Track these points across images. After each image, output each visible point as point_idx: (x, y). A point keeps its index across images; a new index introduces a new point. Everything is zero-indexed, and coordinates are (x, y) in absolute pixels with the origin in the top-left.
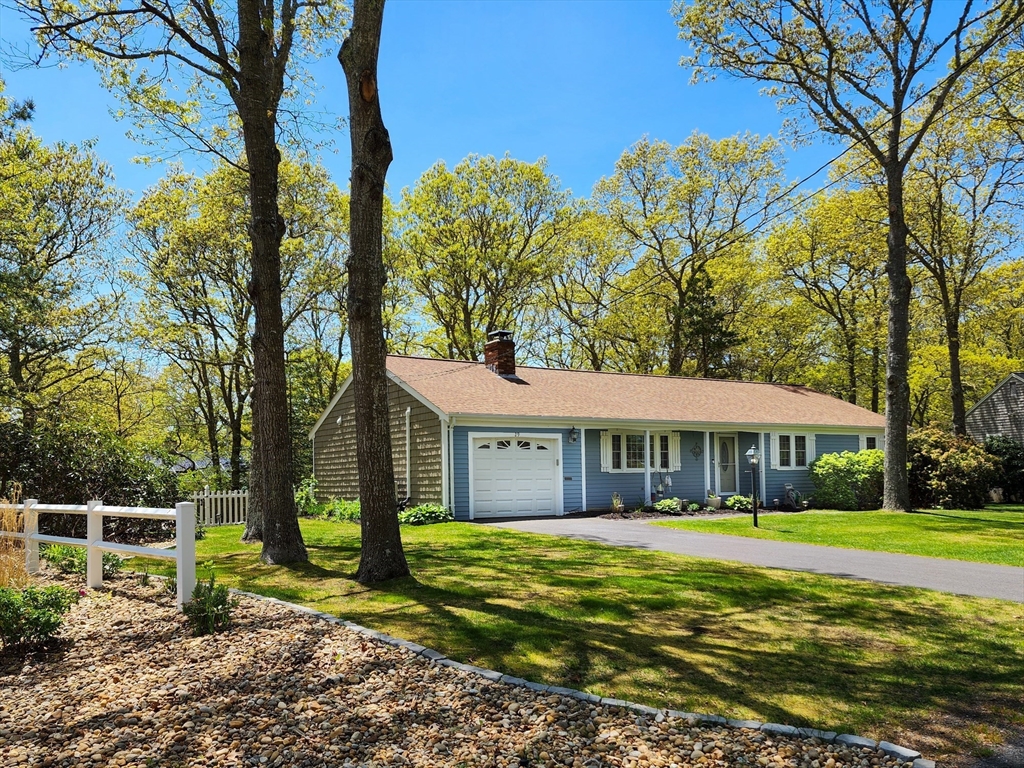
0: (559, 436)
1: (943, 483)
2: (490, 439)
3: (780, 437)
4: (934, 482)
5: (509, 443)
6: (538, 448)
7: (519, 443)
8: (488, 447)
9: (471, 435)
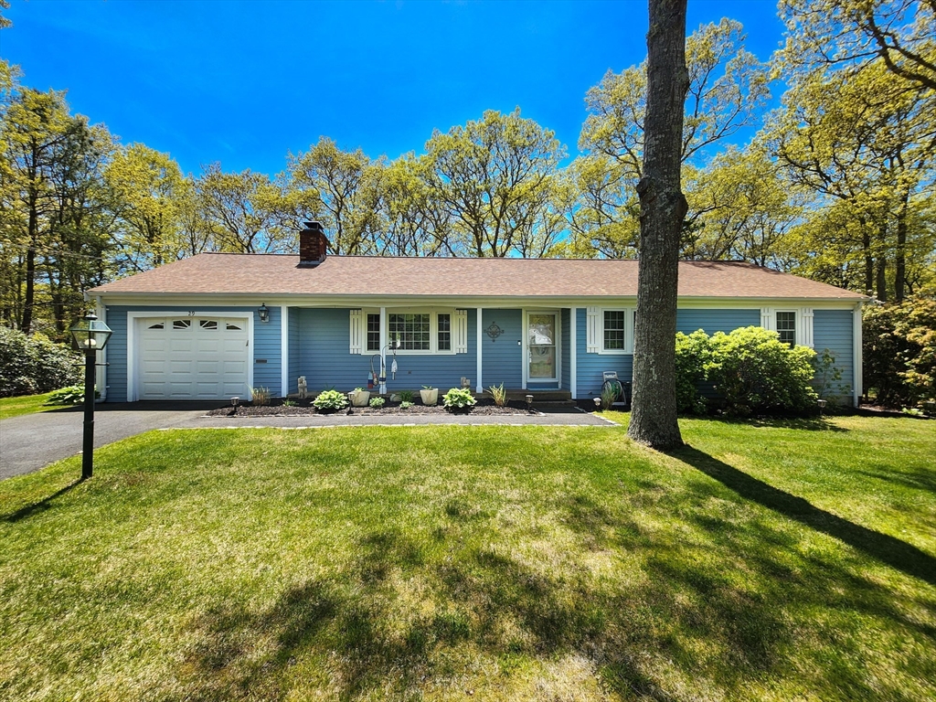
0: (250, 315)
1: (925, 376)
2: (165, 318)
3: (607, 313)
4: (910, 374)
5: (189, 323)
6: (228, 328)
7: (202, 323)
8: (162, 327)
9: (131, 316)
